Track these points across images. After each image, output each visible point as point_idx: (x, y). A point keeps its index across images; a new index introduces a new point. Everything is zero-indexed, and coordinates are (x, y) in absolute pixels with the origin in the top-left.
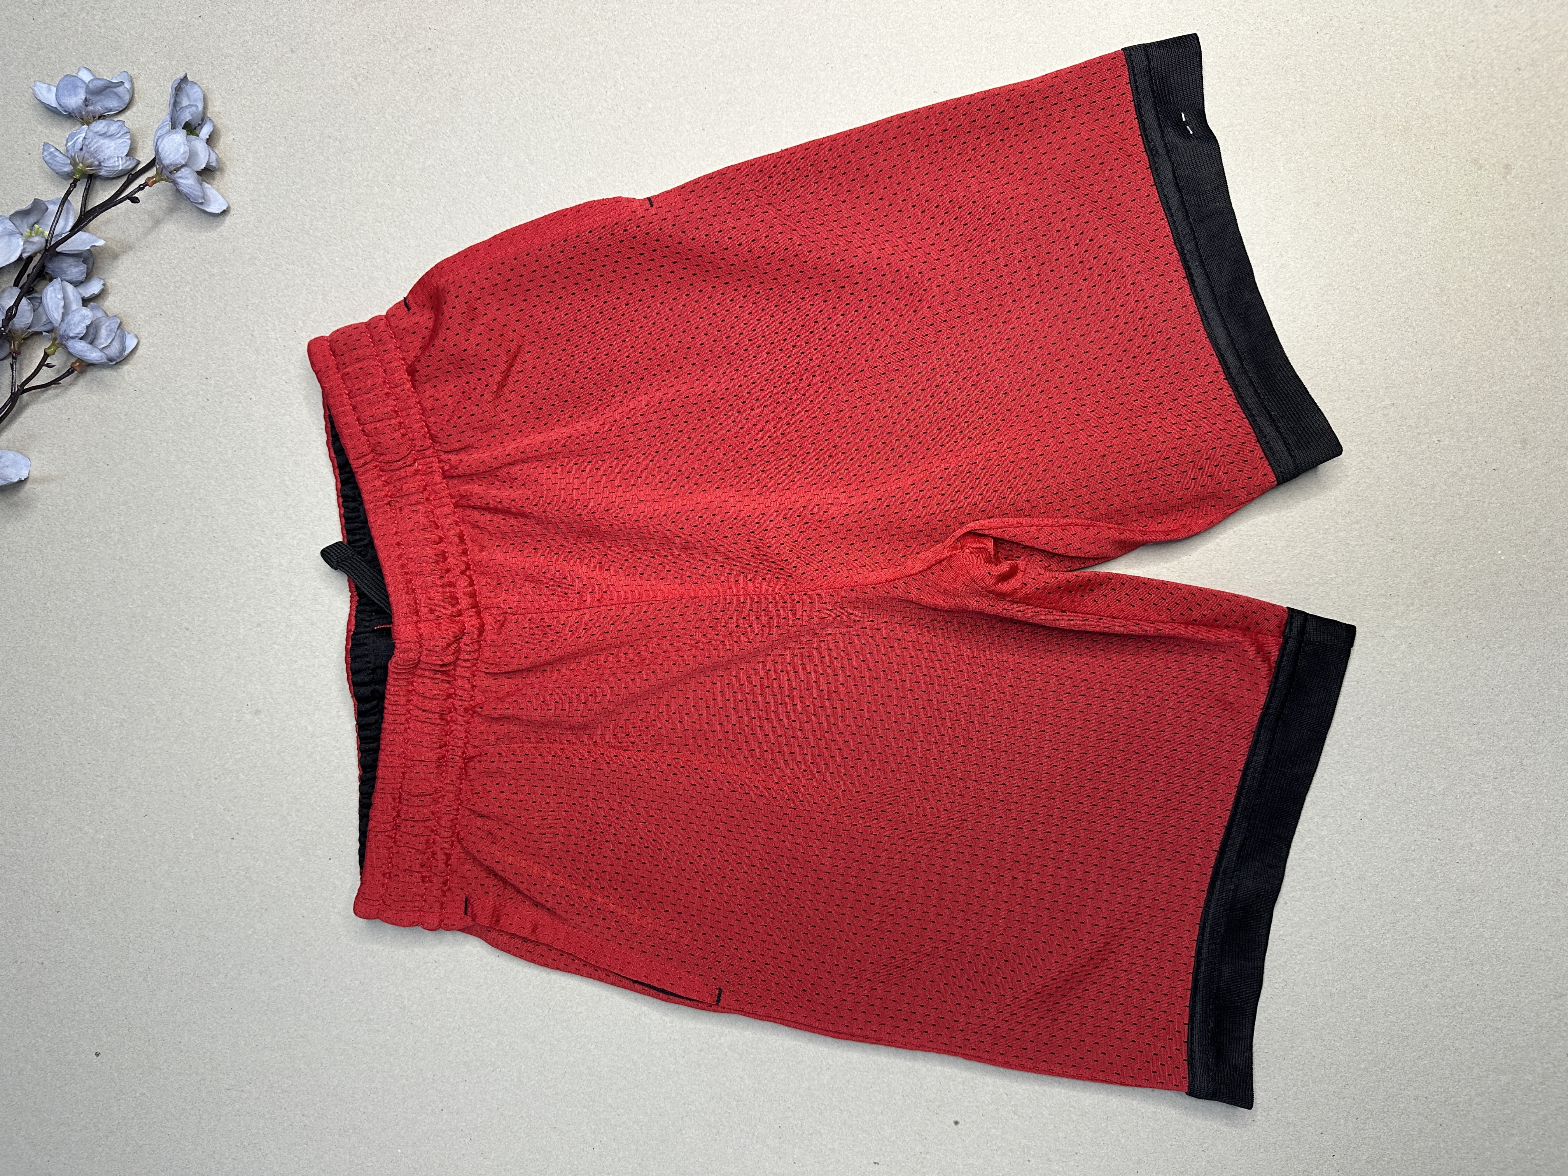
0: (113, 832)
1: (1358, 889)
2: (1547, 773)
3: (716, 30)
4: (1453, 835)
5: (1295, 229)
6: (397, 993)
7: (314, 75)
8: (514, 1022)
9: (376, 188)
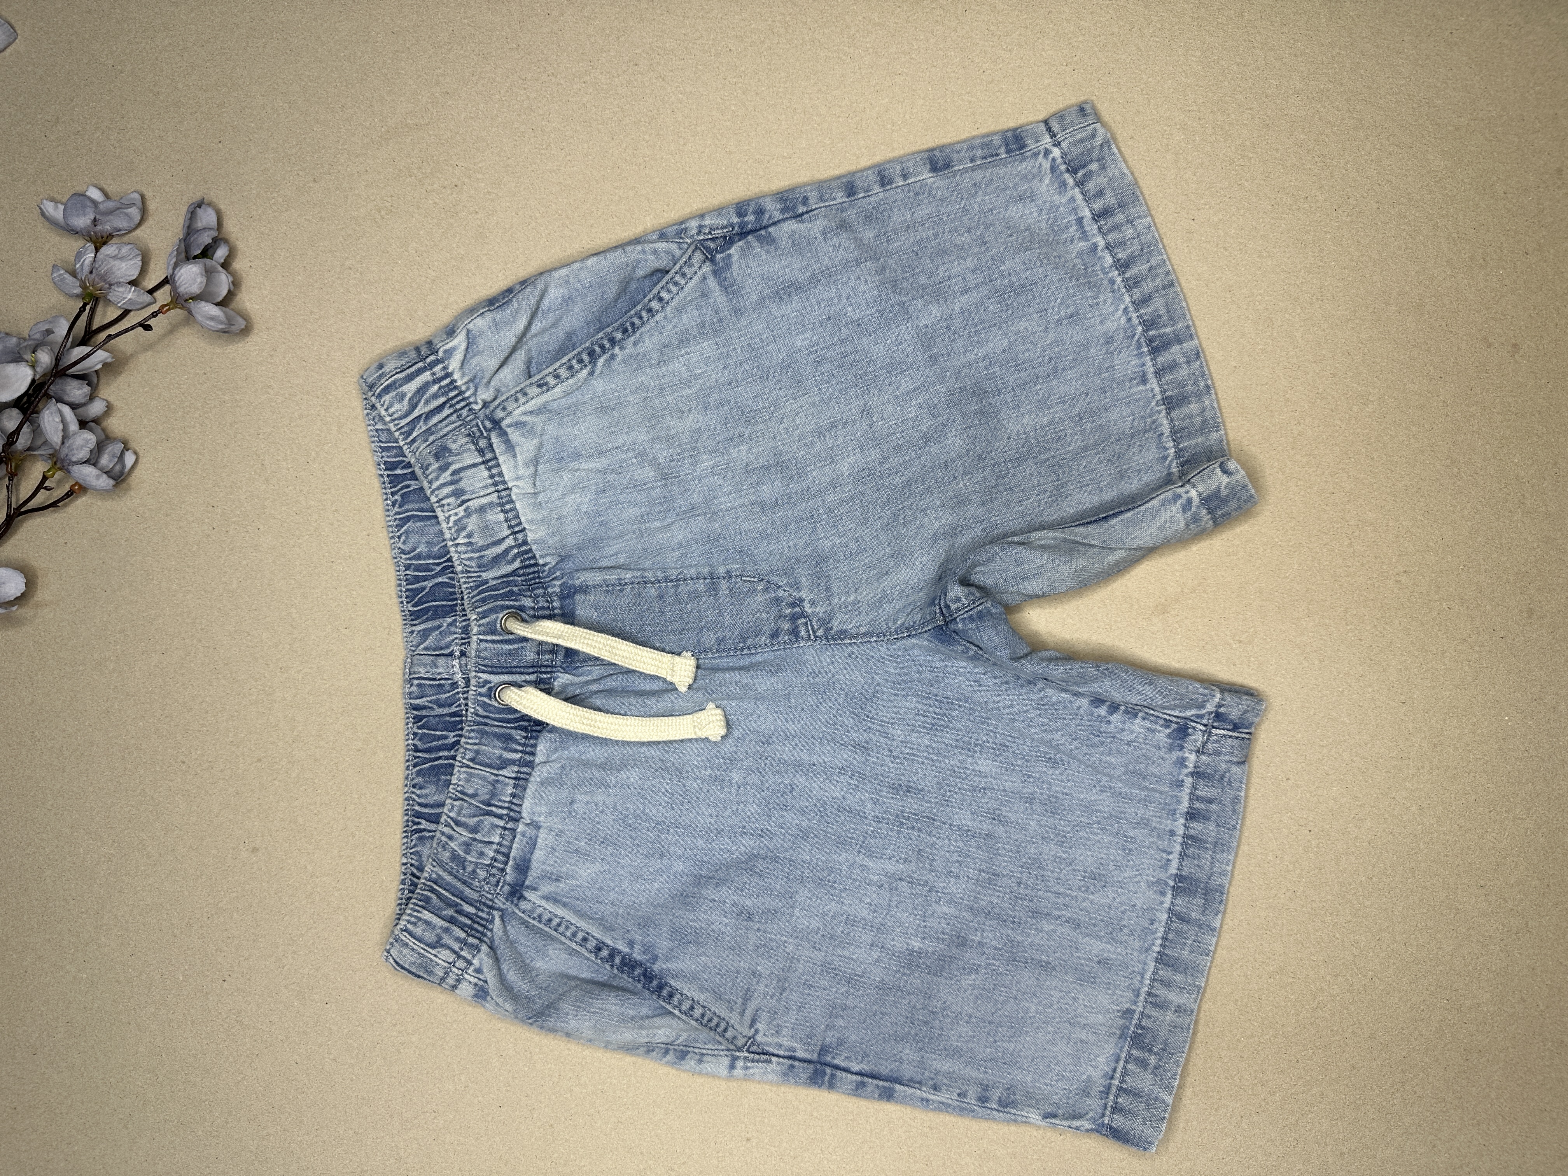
0: (96, 971)
1: (1368, 1048)
2: (1551, 936)
4: (1461, 996)
5: (1312, 399)
6: (393, 1144)
7: (336, 206)
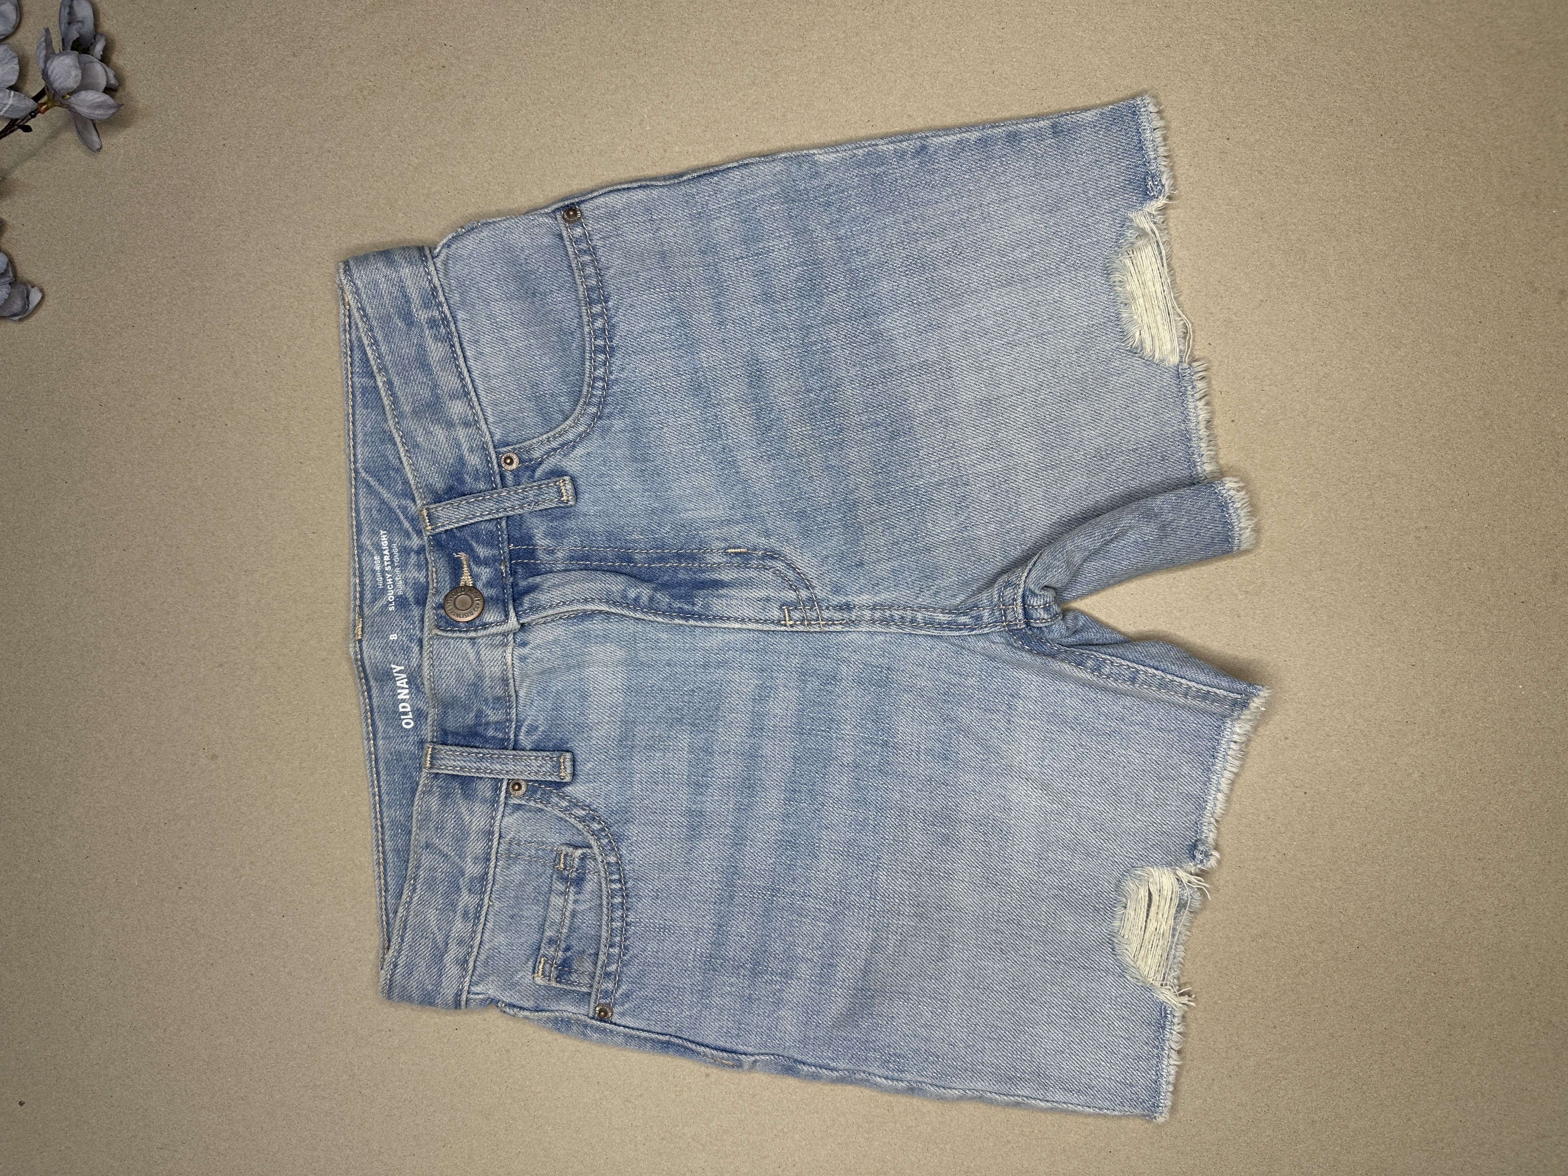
1: (1349, 1018)
2: (1548, 913)
4: (1449, 970)
9: (376, 211)
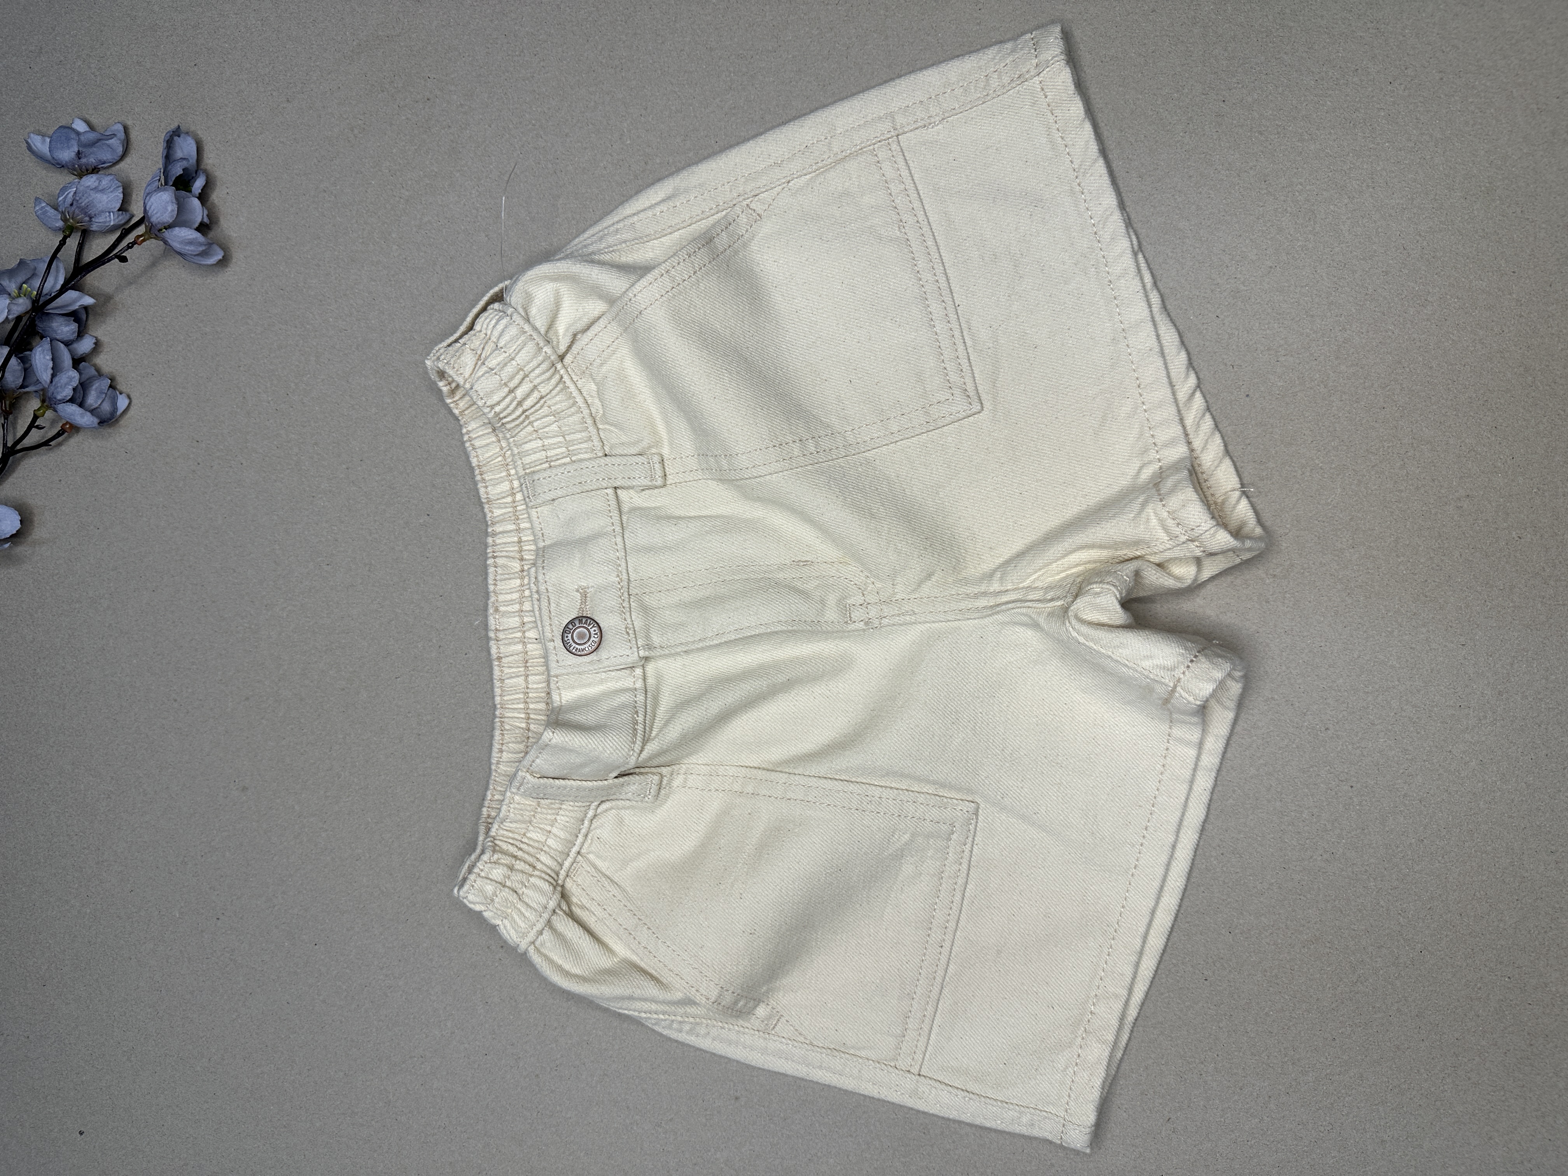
0: (99, 906)
3: (728, 79)
5: (1361, 301)
6: (382, 1088)
7: (309, 126)
8: (501, 1124)
